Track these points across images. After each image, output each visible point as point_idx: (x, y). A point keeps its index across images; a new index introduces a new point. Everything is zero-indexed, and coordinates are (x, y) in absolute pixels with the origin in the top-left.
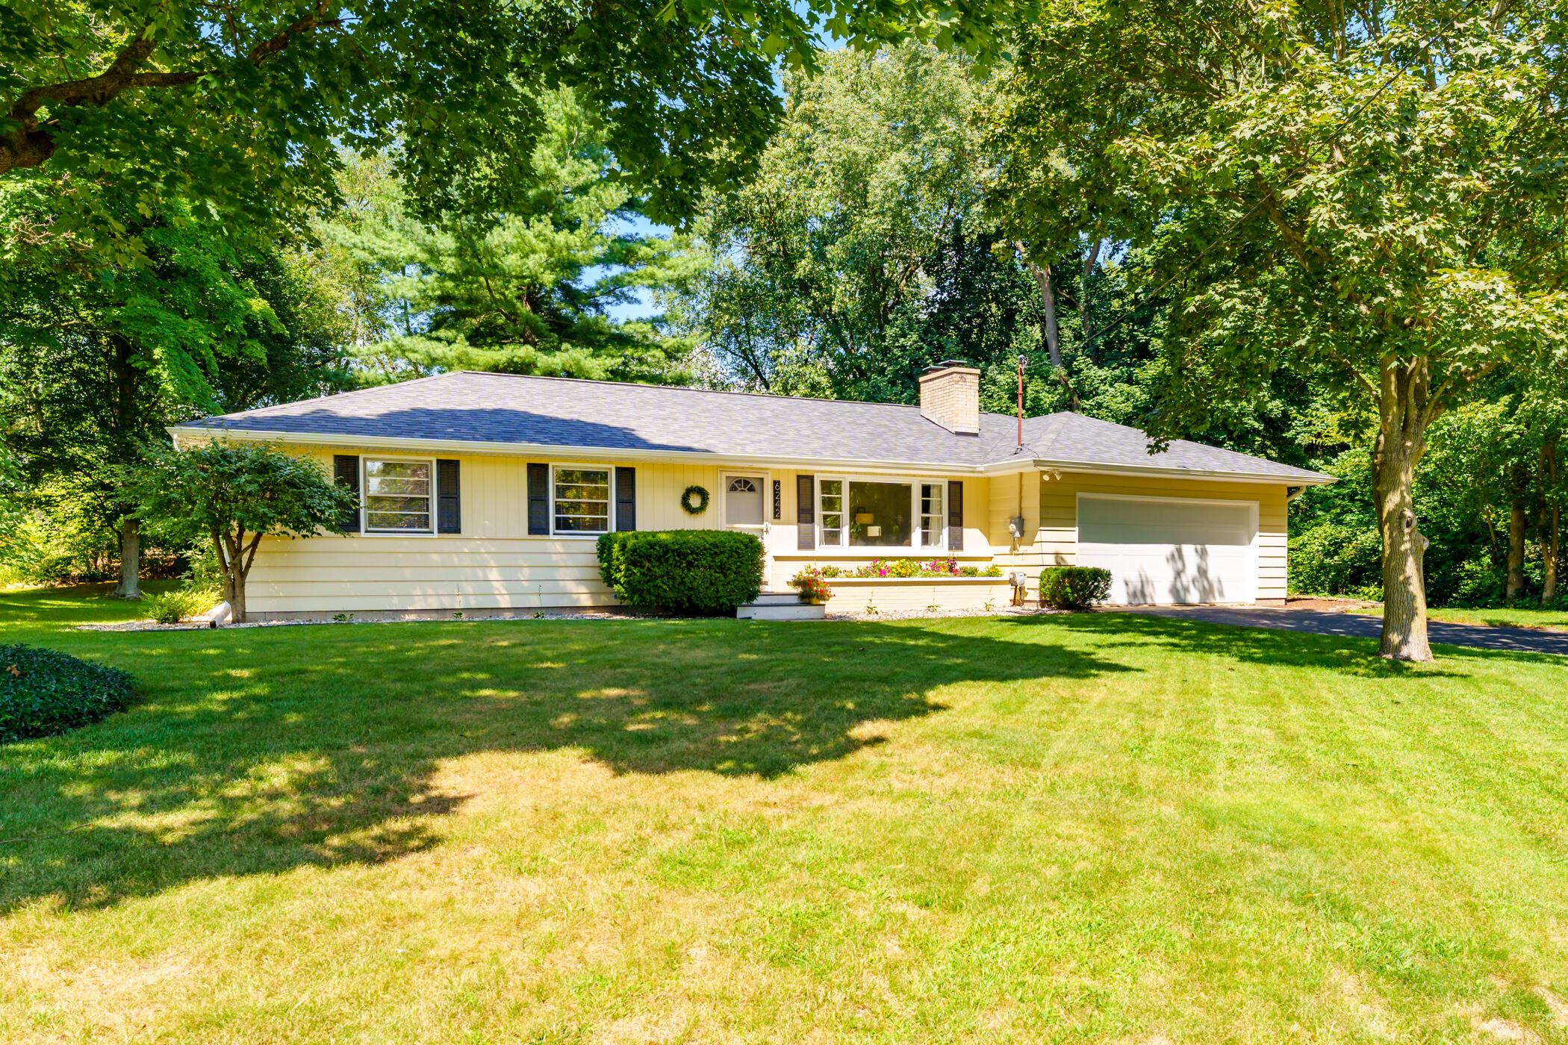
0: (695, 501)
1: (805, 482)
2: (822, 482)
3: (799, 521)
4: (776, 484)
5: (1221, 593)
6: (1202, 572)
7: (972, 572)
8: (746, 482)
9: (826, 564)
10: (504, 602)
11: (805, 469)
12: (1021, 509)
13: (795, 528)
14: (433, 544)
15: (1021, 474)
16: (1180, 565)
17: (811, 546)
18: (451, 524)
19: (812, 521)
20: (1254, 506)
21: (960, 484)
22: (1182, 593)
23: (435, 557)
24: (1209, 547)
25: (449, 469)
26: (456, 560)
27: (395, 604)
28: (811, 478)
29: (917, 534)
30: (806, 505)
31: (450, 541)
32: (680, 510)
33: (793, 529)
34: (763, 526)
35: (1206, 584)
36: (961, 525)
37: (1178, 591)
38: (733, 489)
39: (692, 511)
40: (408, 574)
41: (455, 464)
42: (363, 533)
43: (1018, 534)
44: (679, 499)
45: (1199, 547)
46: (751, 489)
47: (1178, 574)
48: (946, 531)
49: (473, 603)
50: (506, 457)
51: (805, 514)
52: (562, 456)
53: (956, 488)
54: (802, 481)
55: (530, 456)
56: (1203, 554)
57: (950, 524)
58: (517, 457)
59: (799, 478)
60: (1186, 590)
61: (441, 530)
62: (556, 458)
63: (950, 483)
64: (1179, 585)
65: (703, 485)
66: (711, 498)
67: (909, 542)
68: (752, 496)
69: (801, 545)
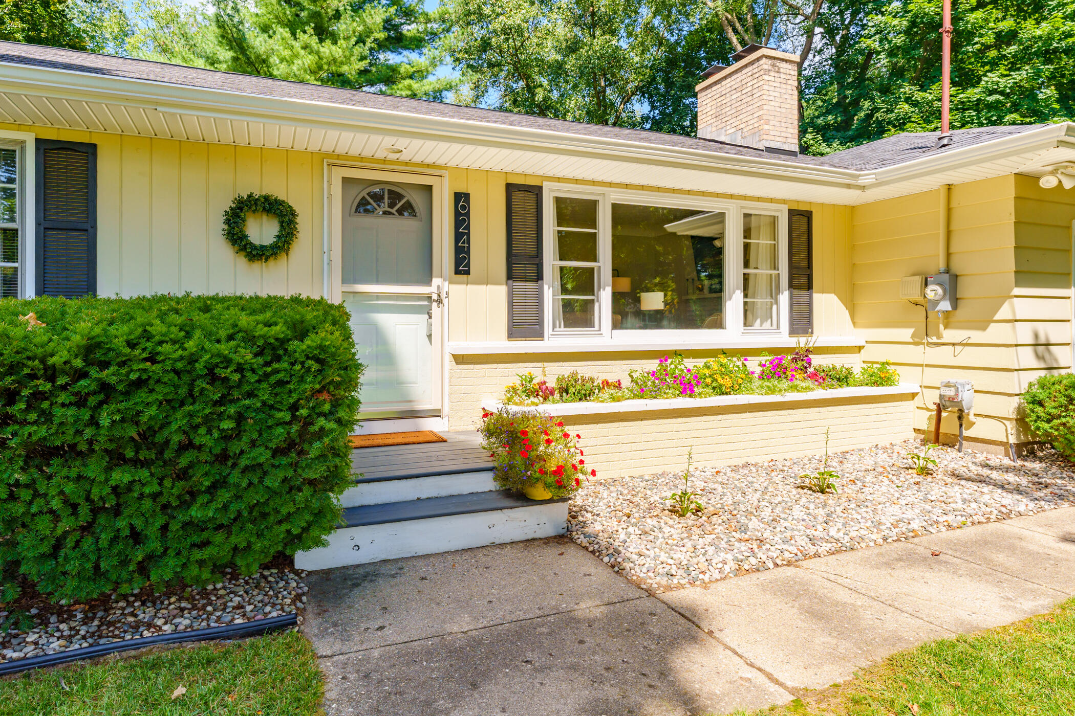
0: (261, 230)
1: (521, 198)
2: (559, 201)
3: (510, 276)
4: (461, 201)
7: (843, 379)
8: (395, 196)
9: (565, 369)
11: (524, 175)
12: (948, 255)
13: (501, 291)
15: (949, 188)
17: (534, 330)
19: (539, 277)
21: (807, 216)
28: (536, 192)
29: (734, 304)
32: (225, 252)
33: (499, 293)
34: (431, 290)
36: (809, 287)
38: (363, 207)
43: (945, 306)
44: (219, 225)
46: (408, 209)
48: (784, 298)
51: (523, 263)
54: (517, 196)
57: (791, 286)
59: (511, 189)
63: (790, 213)
65: (278, 192)
66: (303, 223)
67: (719, 324)
68: (406, 224)
69: (515, 330)
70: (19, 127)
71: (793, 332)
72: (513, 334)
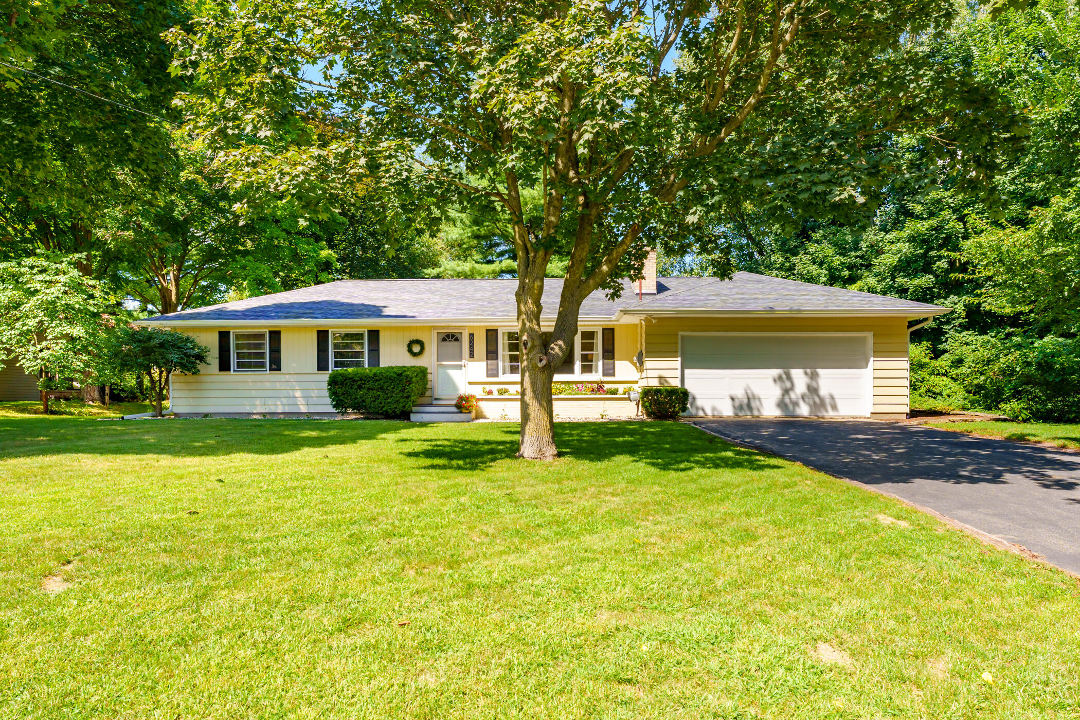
0: (416, 349)
1: (492, 334)
2: (504, 333)
3: (487, 359)
4: (472, 336)
5: (834, 407)
6: (813, 390)
7: (615, 392)
8: (453, 336)
10: (303, 409)
11: (492, 325)
13: (485, 363)
14: (266, 377)
16: (788, 385)
17: (496, 375)
18: (276, 365)
19: (497, 359)
20: (869, 336)
21: (612, 330)
22: (791, 407)
23: (268, 385)
24: (821, 371)
25: (275, 336)
26: (278, 385)
27: (248, 409)
28: (496, 331)
29: (578, 365)
30: (492, 348)
31: (275, 376)
32: (408, 354)
33: (483, 364)
34: (463, 363)
35: (817, 400)
36: (613, 358)
37: (786, 405)
38: (444, 340)
39: (415, 355)
40: (253, 393)
41: (278, 333)
42: (232, 372)
44: (406, 347)
45: (809, 371)
46: (457, 340)
47: (786, 392)
48: (600, 363)
49: (287, 410)
50: (306, 328)
51: (492, 354)
52: (337, 325)
53: (609, 333)
54: (489, 333)
55: (318, 326)
56: (814, 376)
57: (604, 358)
58: (312, 327)
59: (487, 331)
60: (796, 404)
61: (270, 370)
62: (333, 327)
63: (604, 330)
64: (787, 400)
65: (420, 339)
66: (426, 346)
67: (572, 371)
68: (456, 343)
69: (489, 375)
70: (364, 327)
71: (604, 374)
72: (488, 375)
